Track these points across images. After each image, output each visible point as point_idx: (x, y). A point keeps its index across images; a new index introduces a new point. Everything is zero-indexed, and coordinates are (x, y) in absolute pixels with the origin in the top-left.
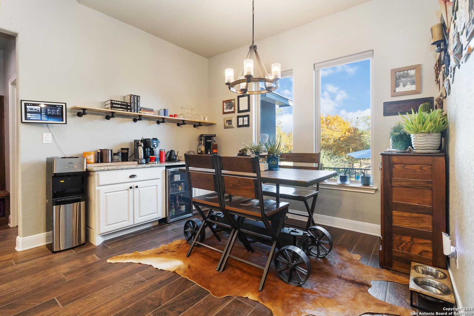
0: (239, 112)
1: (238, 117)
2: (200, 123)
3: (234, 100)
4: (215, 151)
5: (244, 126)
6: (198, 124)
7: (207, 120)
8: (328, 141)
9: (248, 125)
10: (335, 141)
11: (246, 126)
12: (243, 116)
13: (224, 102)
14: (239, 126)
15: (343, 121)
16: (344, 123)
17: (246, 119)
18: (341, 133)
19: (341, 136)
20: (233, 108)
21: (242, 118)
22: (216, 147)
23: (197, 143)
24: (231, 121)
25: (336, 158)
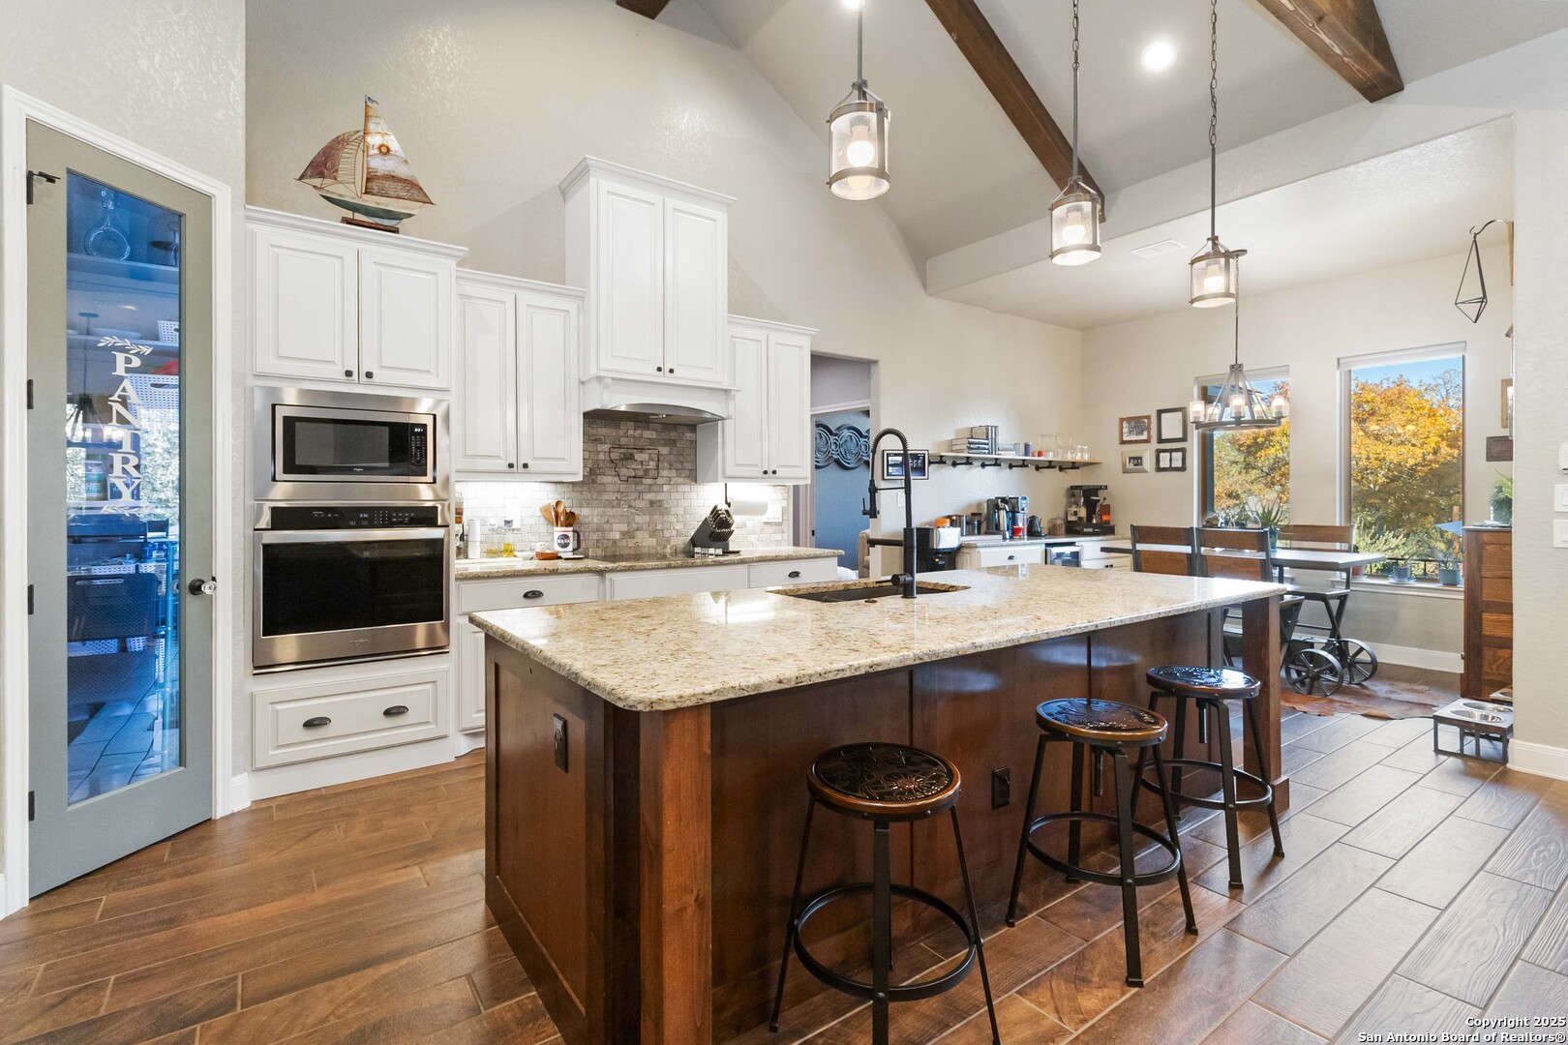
0: (1160, 441)
1: (1159, 452)
2: (1074, 463)
3: (1148, 417)
4: (1105, 518)
5: (1171, 469)
6: (1071, 465)
7: (1086, 458)
8: (1363, 478)
9: (1183, 469)
10: (1394, 479)
11: (1177, 469)
12: (1171, 451)
13: (1122, 420)
14: (1159, 469)
15: (1428, 407)
16: (1432, 414)
17: (1178, 456)
18: (1418, 452)
19: (1419, 460)
20: (1145, 433)
21: (1168, 454)
22: (1107, 510)
23: (1064, 501)
24: (1140, 458)
25: (1393, 537)
